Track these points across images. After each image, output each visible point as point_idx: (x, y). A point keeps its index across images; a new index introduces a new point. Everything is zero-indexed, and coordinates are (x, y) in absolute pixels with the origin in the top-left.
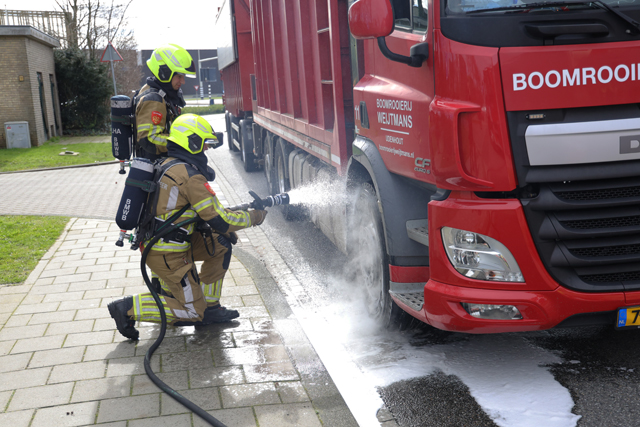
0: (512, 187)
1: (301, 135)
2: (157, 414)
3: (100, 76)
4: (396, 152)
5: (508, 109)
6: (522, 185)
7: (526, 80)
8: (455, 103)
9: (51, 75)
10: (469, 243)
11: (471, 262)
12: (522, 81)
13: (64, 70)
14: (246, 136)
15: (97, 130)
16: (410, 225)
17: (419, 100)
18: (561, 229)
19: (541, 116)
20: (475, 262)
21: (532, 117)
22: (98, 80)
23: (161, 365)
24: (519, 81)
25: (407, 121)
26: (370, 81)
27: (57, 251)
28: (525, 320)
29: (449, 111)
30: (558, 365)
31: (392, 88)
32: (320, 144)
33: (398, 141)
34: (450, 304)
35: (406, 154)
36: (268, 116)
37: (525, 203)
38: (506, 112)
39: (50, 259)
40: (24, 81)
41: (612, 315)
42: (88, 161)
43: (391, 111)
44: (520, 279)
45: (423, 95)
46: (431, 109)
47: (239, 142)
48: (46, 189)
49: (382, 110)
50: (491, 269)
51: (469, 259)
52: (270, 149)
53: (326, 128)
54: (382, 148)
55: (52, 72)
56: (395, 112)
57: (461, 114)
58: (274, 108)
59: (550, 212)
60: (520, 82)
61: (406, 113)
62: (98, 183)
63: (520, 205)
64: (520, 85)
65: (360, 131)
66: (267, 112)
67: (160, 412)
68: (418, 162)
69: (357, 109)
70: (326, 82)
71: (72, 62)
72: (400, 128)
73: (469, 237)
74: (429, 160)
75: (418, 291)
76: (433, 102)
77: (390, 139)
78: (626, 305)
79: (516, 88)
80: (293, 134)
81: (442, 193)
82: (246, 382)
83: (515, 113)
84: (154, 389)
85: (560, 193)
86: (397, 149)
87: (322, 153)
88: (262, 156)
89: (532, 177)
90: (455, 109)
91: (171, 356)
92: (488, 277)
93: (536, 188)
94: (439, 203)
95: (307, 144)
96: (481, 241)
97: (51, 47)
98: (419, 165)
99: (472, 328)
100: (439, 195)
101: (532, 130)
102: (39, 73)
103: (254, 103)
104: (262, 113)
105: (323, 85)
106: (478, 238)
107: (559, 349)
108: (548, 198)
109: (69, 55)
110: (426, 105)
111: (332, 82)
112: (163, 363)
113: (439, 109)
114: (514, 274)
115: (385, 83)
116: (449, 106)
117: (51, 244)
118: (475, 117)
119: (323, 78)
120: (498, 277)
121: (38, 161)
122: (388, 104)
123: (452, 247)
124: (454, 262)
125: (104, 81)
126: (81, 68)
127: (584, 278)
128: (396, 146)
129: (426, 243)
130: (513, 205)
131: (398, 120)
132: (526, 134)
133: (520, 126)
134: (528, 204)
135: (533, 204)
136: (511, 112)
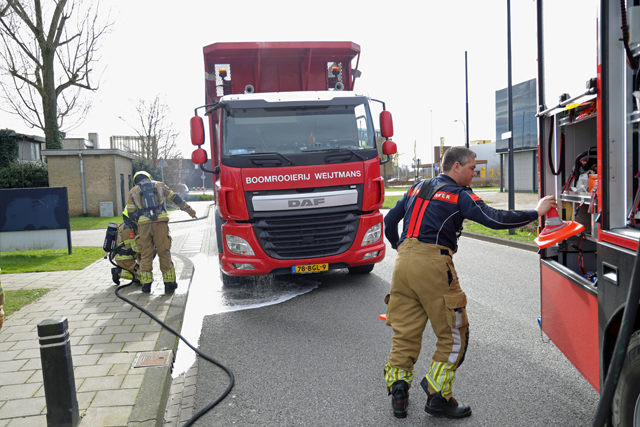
0: (248, 219)
5: (245, 190)
6: (252, 218)
7: (251, 180)
18: (269, 235)
19: (258, 193)
21: (254, 193)
38: (244, 192)
40: (113, 180)
41: (290, 269)
50: (244, 250)
57: (227, 192)
59: (264, 229)
60: (249, 180)
64: (249, 182)
78: (295, 264)
79: (247, 183)
83: (248, 192)
85: (268, 221)
89: (256, 215)
93: (259, 219)
97: (131, 160)
101: (254, 198)
102: (122, 175)
108: (263, 223)
114: (251, 252)
120: (246, 254)
127: (280, 254)
130: (250, 225)
132: (252, 199)
133: (250, 196)
134: (255, 225)
135: (257, 225)
136: (246, 192)
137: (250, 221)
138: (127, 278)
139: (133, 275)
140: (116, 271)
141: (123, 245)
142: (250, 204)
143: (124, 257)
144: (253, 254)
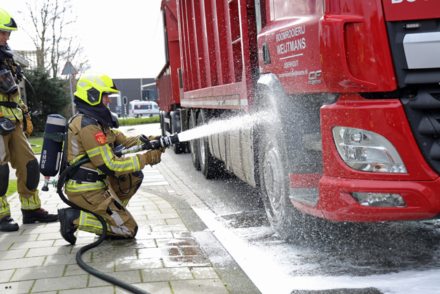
0: (393, 88)
1: (217, 97)
2: (85, 286)
3: (61, 88)
4: (293, 74)
5: (387, 20)
6: (402, 86)
8: (341, 15)
9: (21, 88)
10: (357, 142)
11: (359, 158)
14: (176, 125)
16: (306, 138)
18: (438, 126)
19: (417, 25)
21: (409, 26)
22: (58, 92)
23: (92, 259)
25: (301, 44)
28: (409, 208)
29: (336, 23)
32: (232, 97)
33: (295, 64)
35: (301, 73)
37: (405, 102)
38: (386, 22)
43: (288, 40)
49: (281, 42)
50: (377, 162)
51: (357, 155)
53: (236, 81)
54: (281, 75)
55: (23, 86)
56: (291, 40)
57: (346, 24)
58: (196, 87)
59: (427, 111)
61: (300, 37)
63: (400, 104)
65: (264, 69)
66: (191, 94)
67: (87, 286)
68: (311, 75)
69: (260, 52)
70: (236, 41)
71: (38, 78)
72: (296, 52)
73: (357, 137)
74: (320, 71)
76: (322, 18)
77: (287, 65)
79: (394, 1)
80: (211, 100)
81: (332, 98)
82: (164, 267)
83: (394, 22)
84: (84, 272)
85: (437, 94)
86: (293, 71)
87: (233, 103)
89: (411, 79)
90: (341, 20)
91: (101, 253)
92: (374, 169)
93: (414, 89)
94: (330, 106)
95: (221, 103)
98: (312, 78)
100: (329, 100)
101: (409, 38)
103: (181, 91)
104: (187, 96)
105: (234, 45)
108: (425, 99)
109: (36, 73)
111: (240, 39)
112: (94, 257)
113: (328, 23)
114: (398, 166)
116: (336, 19)
119: (234, 39)
120: (383, 170)
122: (285, 35)
123: (342, 144)
124: (344, 158)
125: (64, 93)
126: (46, 83)
128: (293, 69)
130: (395, 104)
131: (293, 46)
132: (404, 42)
133: (399, 35)
134: (408, 103)
135: (412, 103)
136: (391, 22)
137: (399, 93)
138: (88, 229)
139: (104, 223)
140: (69, 215)
141: (86, 159)
142: (396, 53)
143: (86, 186)
144: (402, 171)
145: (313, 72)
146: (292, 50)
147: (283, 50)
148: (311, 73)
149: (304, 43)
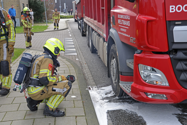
0: (167, 50)
1: (95, 26)
4: (124, 34)
5: (167, 20)
6: (170, 50)
7: (175, 8)
8: (147, 17)
9: (27, 5)
10: (149, 70)
11: (149, 78)
12: (174, 9)
13: (31, 3)
14: (82, 25)
15: (40, 22)
16: (128, 61)
17: (132, 15)
18: (185, 67)
19: (180, 23)
20: (151, 77)
21: (176, 23)
24: (172, 9)
25: (128, 23)
26: (117, 8)
27: (17, 61)
28: (168, 100)
29: (143, 20)
30: (180, 115)
31: (124, 10)
32: (100, 29)
33: (125, 30)
34: (140, 92)
35: (127, 36)
36: (87, 19)
37: (171, 56)
38: (166, 21)
39: (14, 64)
40: (19, 6)
42: (36, 31)
43: (123, 19)
44: (167, 84)
45: (134, 13)
46: (137, 19)
47: (80, 26)
48: (21, 40)
49: (119, 19)
50: (157, 80)
51: (148, 76)
52: (88, 30)
53: (102, 24)
54: (119, 32)
55: (28, 4)
57: (148, 21)
58: (89, 17)
61: (127, 20)
62: (37, 38)
63: (169, 57)
64: (172, 10)
65: (112, 26)
66: (87, 18)
68: (131, 39)
69: (112, 18)
70: (103, 8)
72: (126, 26)
73: (148, 68)
74: (135, 38)
75: (130, 85)
76: (138, 16)
77: (122, 29)
79: (171, 11)
80: (93, 26)
81: (139, 51)
83: (170, 21)
85: (185, 53)
86: (124, 33)
87: (101, 33)
88: (86, 32)
89: (175, 47)
90: (146, 19)
92: (155, 83)
93: (176, 51)
94: (138, 55)
95: (97, 29)
96: (153, 70)
99: (148, 101)
100: (138, 52)
101: (176, 28)
102: (23, 4)
103: (84, 15)
104: (86, 18)
105: (102, 9)
106: (152, 68)
107: (180, 107)
108: (180, 55)
110: (135, 17)
111: (104, 8)
113: (140, 19)
114: (165, 83)
115: (121, 9)
116: (144, 18)
117: (16, 58)
118: (154, 22)
119: (102, 7)
120: (159, 84)
121: (21, 31)
122: (122, 17)
123: (142, 72)
124: (143, 77)
125: (43, 7)
126: (36, 3)
128: (124, 32)
129: (133, 68)
130: (166, 57)
131: (125, 23)
132: (174, 30)
133: (171, 27)
134: (173, 57)
135: (174, 57)
136: (169, 21)
137: (168, 53)
142: (169, 34)
144: (167, 85)
145: (132, 38)
146: (124, 24)
147: (120, 23)
148: (131, 37)
149: (129, 23)
